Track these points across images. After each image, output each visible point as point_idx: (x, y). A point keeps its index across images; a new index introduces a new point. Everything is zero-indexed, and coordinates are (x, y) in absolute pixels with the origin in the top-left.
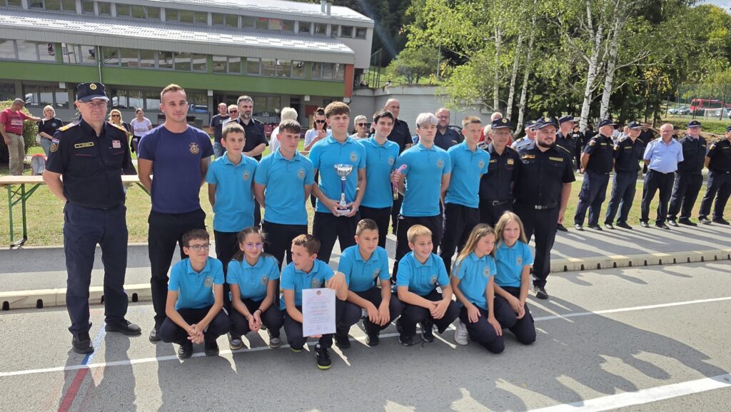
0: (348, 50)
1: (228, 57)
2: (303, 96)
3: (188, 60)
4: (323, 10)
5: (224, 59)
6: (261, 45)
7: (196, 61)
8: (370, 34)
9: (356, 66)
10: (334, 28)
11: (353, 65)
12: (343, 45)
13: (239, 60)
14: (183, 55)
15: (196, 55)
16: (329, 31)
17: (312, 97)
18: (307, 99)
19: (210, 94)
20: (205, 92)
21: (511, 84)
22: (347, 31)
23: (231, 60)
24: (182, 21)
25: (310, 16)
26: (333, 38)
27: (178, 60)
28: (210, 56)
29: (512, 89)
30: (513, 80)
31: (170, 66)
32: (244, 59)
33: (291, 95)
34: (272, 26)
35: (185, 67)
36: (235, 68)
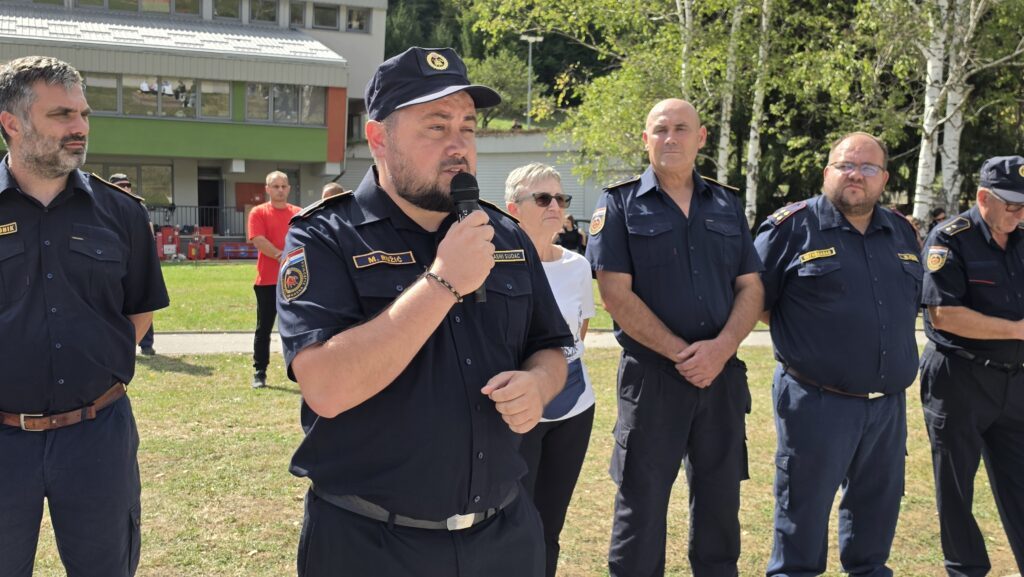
0: (331, 56)
2: (228, 162)
6: (122, 43)
8: (379, 24)
10: (296, 8)
11: (344, 90)
12: (317, 45)
16: (284, 15)
17: (248, 163)
18: (238, 167)
21: (723, 118)
22: (326, 15)
26: (294, 29)
29: (726, 130)
30: (727, 109)
33: (199, 160)
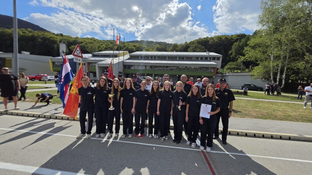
0: (215, 63)
1: (182, 67)
3: (173, 68)
4: (207, 54)
5: (181, 67)
7: (174, 68)
8: (221, 59)
9: (217, 68)
10: (210, 58)
12: (213, 62)
13: (185, 67)
14: (171, 67)
15: (174, 67)
16: (209, 59)
19: (177, 76)
20: (176, 75)
22: (214, 58)
23: (183, 67)
24: (171, 59)
25: (203, 55)
26: (210, 61)
27: (170, 68)
28: (178, 67)
29: (279, 73)
30: (279, 70)
31: (168, 69)
32: (186, 67)
33: (198, 76)
34: (193, 59)
35: (172, 69)
36: (184, 69)
